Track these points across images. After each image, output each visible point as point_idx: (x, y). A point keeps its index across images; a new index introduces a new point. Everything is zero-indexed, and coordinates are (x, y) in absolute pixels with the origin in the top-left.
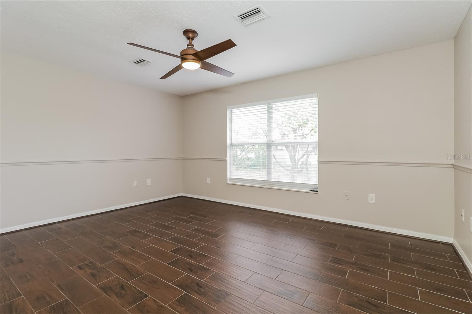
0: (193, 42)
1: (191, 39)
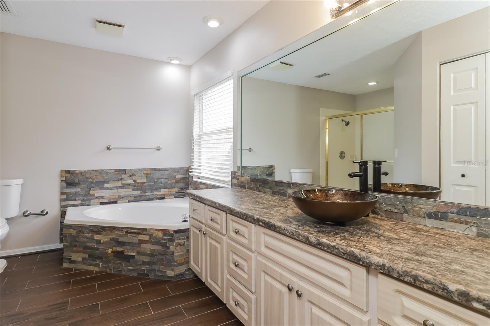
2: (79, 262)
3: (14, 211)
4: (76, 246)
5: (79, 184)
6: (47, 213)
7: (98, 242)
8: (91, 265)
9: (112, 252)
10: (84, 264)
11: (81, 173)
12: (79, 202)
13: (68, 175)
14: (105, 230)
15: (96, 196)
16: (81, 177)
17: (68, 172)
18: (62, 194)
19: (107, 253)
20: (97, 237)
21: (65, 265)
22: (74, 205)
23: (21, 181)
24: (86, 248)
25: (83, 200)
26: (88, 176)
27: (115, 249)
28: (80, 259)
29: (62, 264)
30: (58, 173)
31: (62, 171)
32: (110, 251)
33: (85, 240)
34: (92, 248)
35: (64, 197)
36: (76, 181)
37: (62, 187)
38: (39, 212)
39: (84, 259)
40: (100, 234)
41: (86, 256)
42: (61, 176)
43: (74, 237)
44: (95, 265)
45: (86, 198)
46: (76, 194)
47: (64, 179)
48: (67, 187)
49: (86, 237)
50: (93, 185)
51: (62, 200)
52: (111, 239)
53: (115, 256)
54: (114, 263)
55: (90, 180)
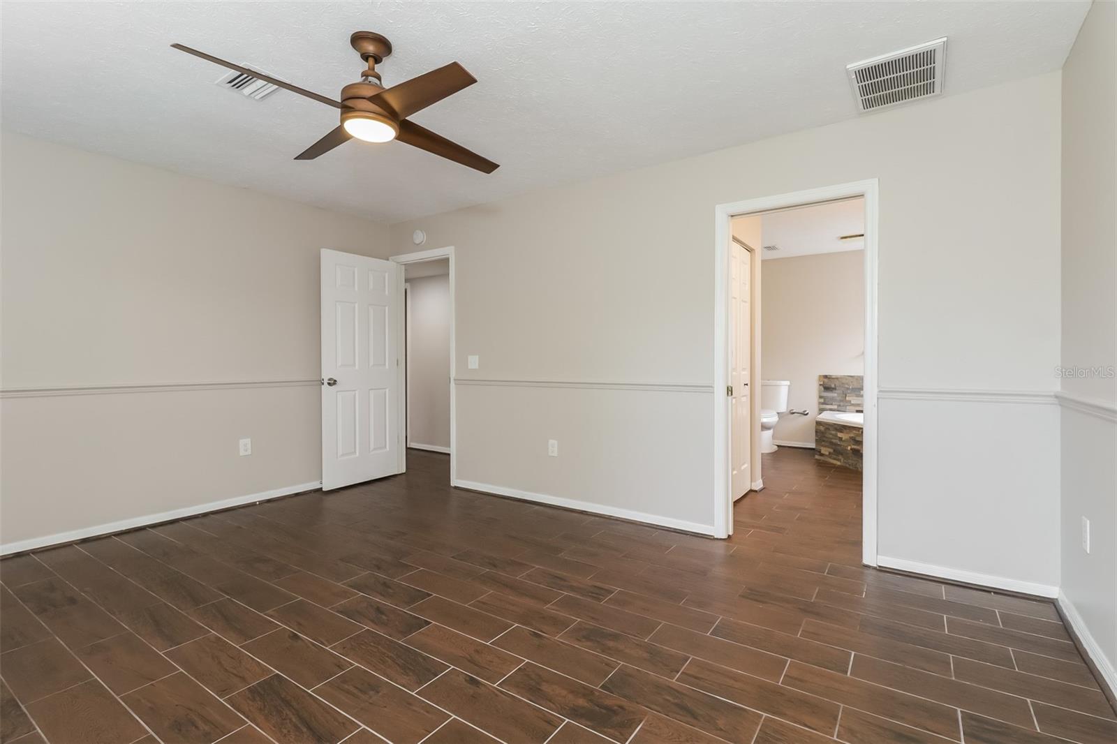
0: (378, 68)
1: (371, 60)
2: (826, 455)
3: (783, 408)
4: (824, 441)
5: (835, 389)
6: (807, 414)
7: (841, 439)
8: (834, 459)
9: (851, 449)
10: (830, 458)
11: (837, 378)
12: (835, 407)
13: (826, 380)
14: (846, 429)
15: (852, 402)
16: (837, 383)
17: (826, 377)
18: (821, 397)
19: (847, 450)
20: (840, 435)
21: (817, 457)
22: (831, 410)
23: (788, 383)
24: (831, 443)
25: (839, 406)
26: (844, 381)
27: (853, 447)
28: (827, 453)
29: (814, 456)
30: (816, 378)
31: (820, 376)
32: (849, 448)
33: (831, 436)
34: (836, 444)
35: (822, 400)
36: (833, 386)
37: (820, 392)
38: (801, 411)
39: (830, 453)
40: (841, 432)
41: (831, 451)
42: (819, 380)
43: (823, 433)
44: (839, 460)
45: (842, 404)
46: (833, 399)
47: (822, 383)
48: (824, 392)
49: (831, 434)
50: (849, 391)
51: (820, 403)
52: (851, 438)
53: (853, 453)
54: (852, 460)
55: (847, 386)
